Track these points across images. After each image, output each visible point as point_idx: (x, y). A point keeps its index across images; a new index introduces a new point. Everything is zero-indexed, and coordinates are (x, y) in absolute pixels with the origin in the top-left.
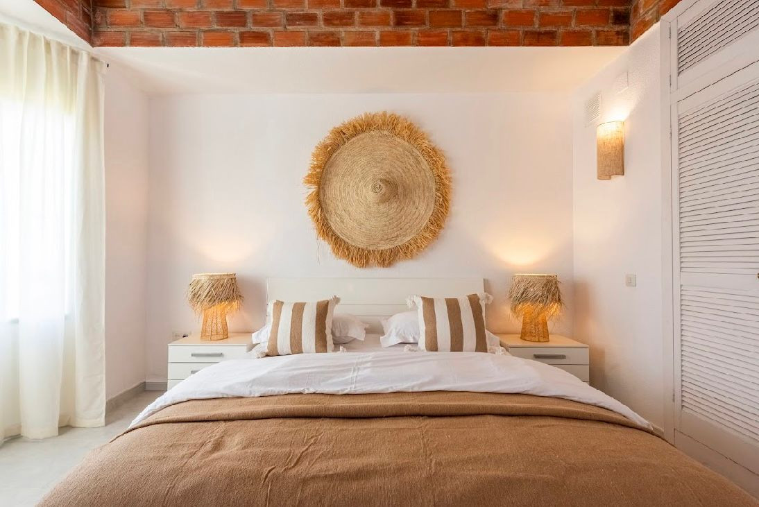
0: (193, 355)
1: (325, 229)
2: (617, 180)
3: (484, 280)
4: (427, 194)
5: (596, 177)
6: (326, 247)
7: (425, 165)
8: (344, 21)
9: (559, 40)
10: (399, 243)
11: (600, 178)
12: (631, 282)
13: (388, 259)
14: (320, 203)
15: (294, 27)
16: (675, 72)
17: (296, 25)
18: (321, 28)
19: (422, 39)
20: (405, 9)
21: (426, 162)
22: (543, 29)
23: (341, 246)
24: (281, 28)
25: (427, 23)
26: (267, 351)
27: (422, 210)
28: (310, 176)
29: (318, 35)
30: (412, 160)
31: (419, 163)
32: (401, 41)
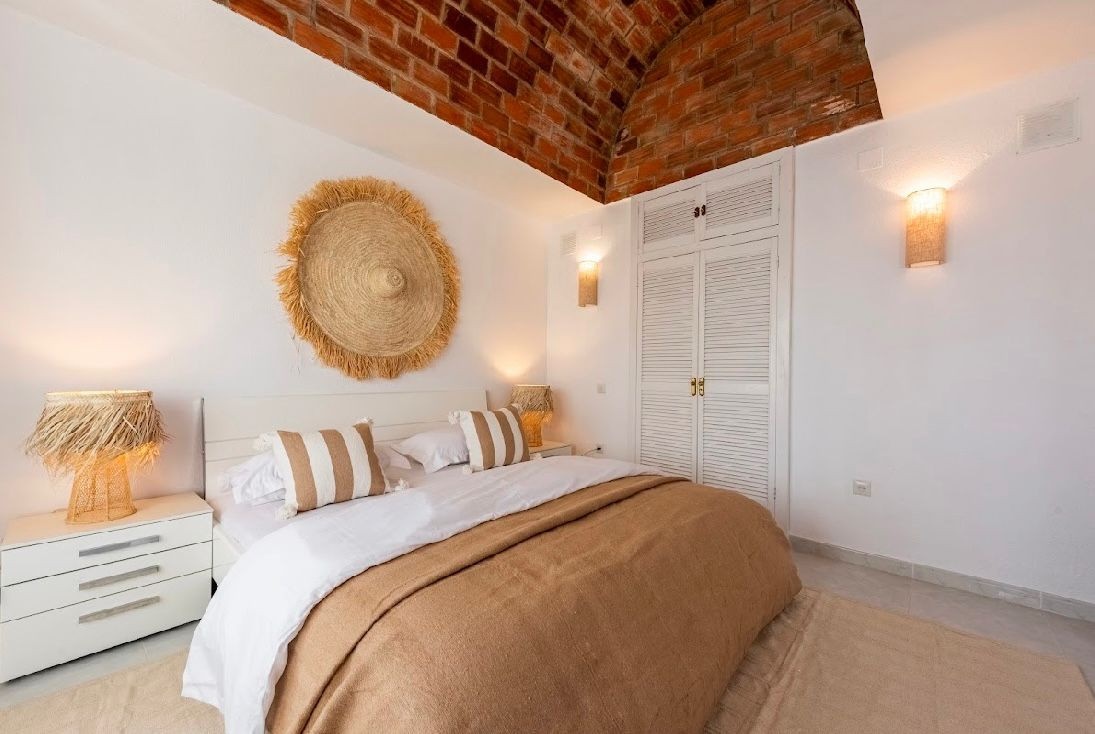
0: (82, 554)
1: (307, 324)
2: (591, 309)
3: (487, 393)
4: (435, 295)
5: (577, 302)
6: (309, 350)
7: (434, 260)
8: (396, 61)
9: (569, 181)
10: (404, 349)
11: (580, 305)
12: (601, 390)
13: (393, 369)
14: (299, 285)
15: (328, 30)
16: (642, 240)
17: (331, 28)
18: (365, 52)
19: (475, 128)
20: (461, 86)
21: (435, 259)
22: (560, 167)
23: (331, 349)
24: (305, 19)
25: (481, 113)
26: (297, 506)
27: (429, 311)
28: (290, 243)
29: (363, 61)
30: (420, 252)
31: (427, 256)
32: (455, 120)
